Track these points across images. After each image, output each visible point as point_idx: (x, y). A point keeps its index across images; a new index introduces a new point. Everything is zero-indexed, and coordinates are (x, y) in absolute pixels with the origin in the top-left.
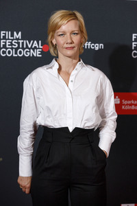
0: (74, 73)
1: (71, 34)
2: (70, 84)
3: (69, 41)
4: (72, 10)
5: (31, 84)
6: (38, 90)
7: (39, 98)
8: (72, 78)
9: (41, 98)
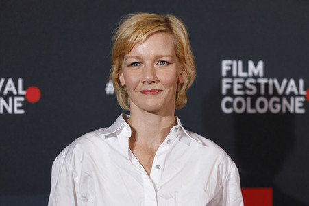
0: (163, 149)
1: (153, 62)
2: (154, 172)
3: (149, 77)
4: (164, 14)
5: (71, 168)
6: (85, 180)
7: (86, 199)
8: (157, 160)
9: (91, 198)
